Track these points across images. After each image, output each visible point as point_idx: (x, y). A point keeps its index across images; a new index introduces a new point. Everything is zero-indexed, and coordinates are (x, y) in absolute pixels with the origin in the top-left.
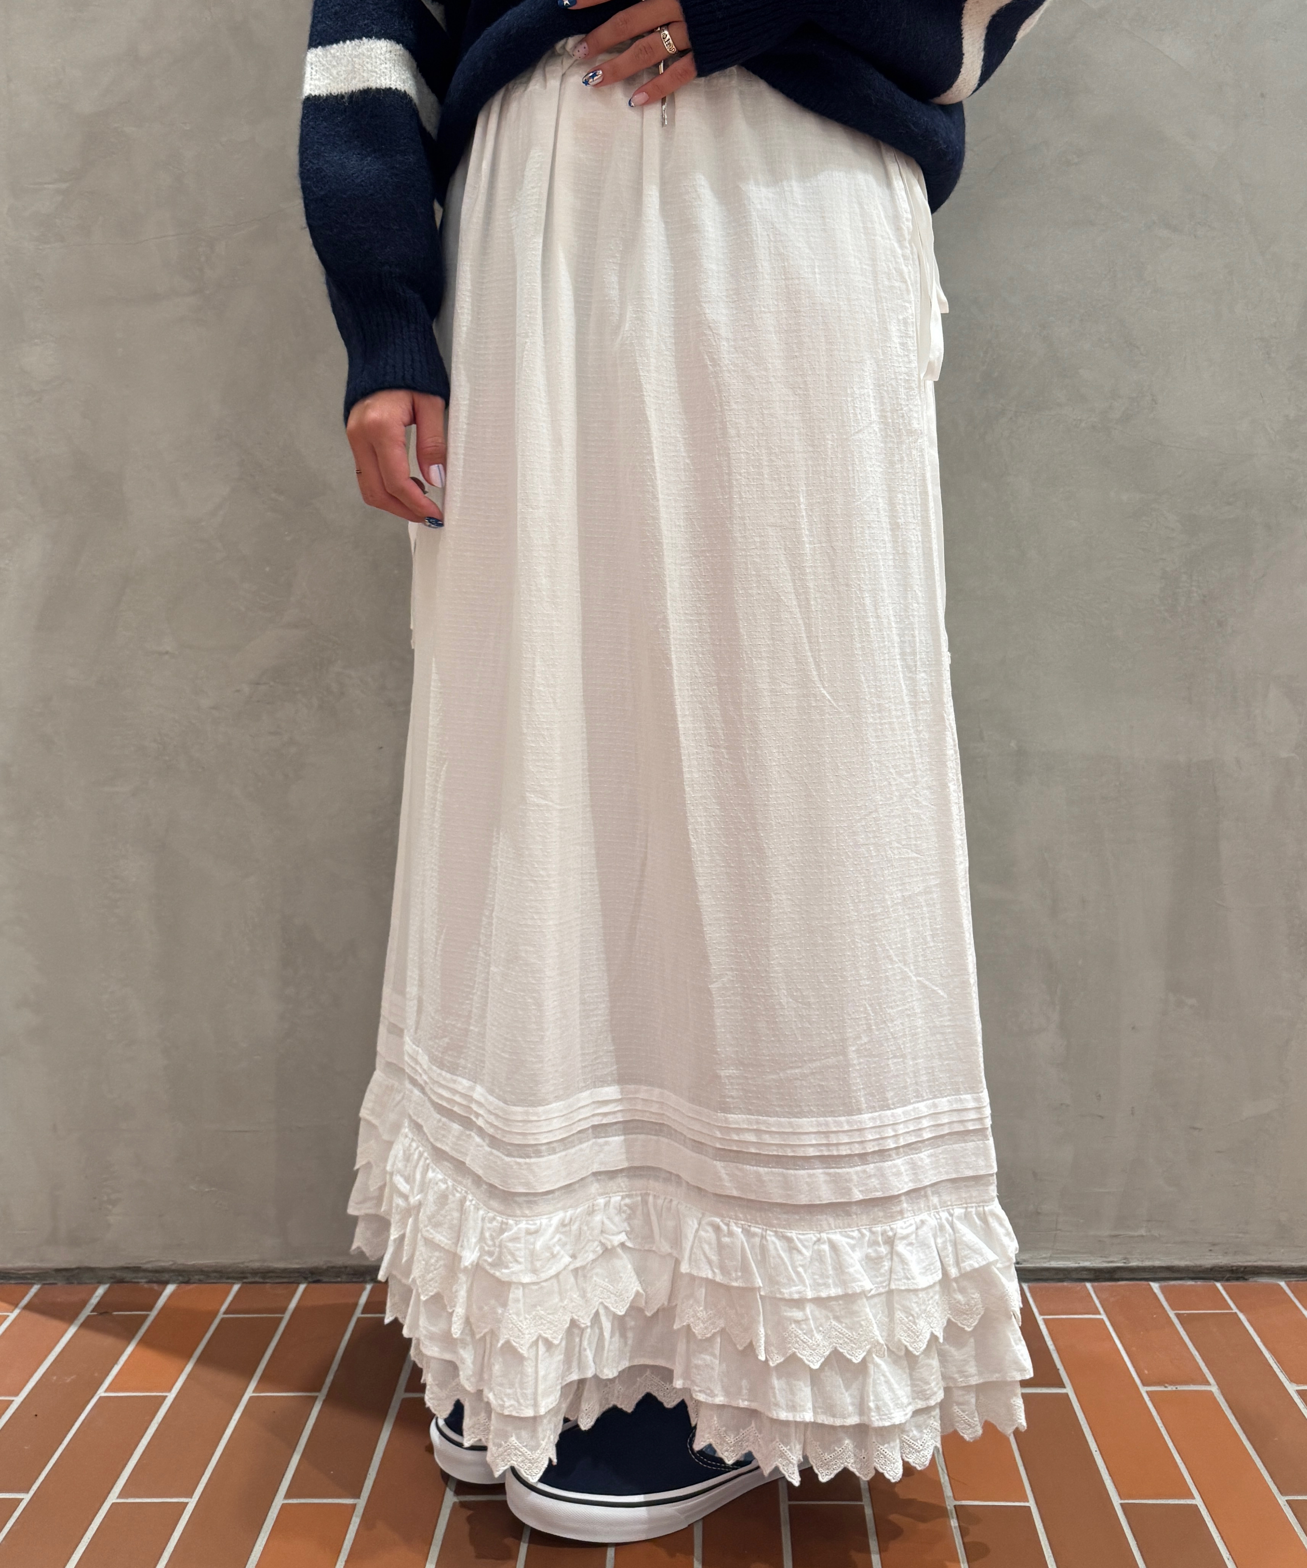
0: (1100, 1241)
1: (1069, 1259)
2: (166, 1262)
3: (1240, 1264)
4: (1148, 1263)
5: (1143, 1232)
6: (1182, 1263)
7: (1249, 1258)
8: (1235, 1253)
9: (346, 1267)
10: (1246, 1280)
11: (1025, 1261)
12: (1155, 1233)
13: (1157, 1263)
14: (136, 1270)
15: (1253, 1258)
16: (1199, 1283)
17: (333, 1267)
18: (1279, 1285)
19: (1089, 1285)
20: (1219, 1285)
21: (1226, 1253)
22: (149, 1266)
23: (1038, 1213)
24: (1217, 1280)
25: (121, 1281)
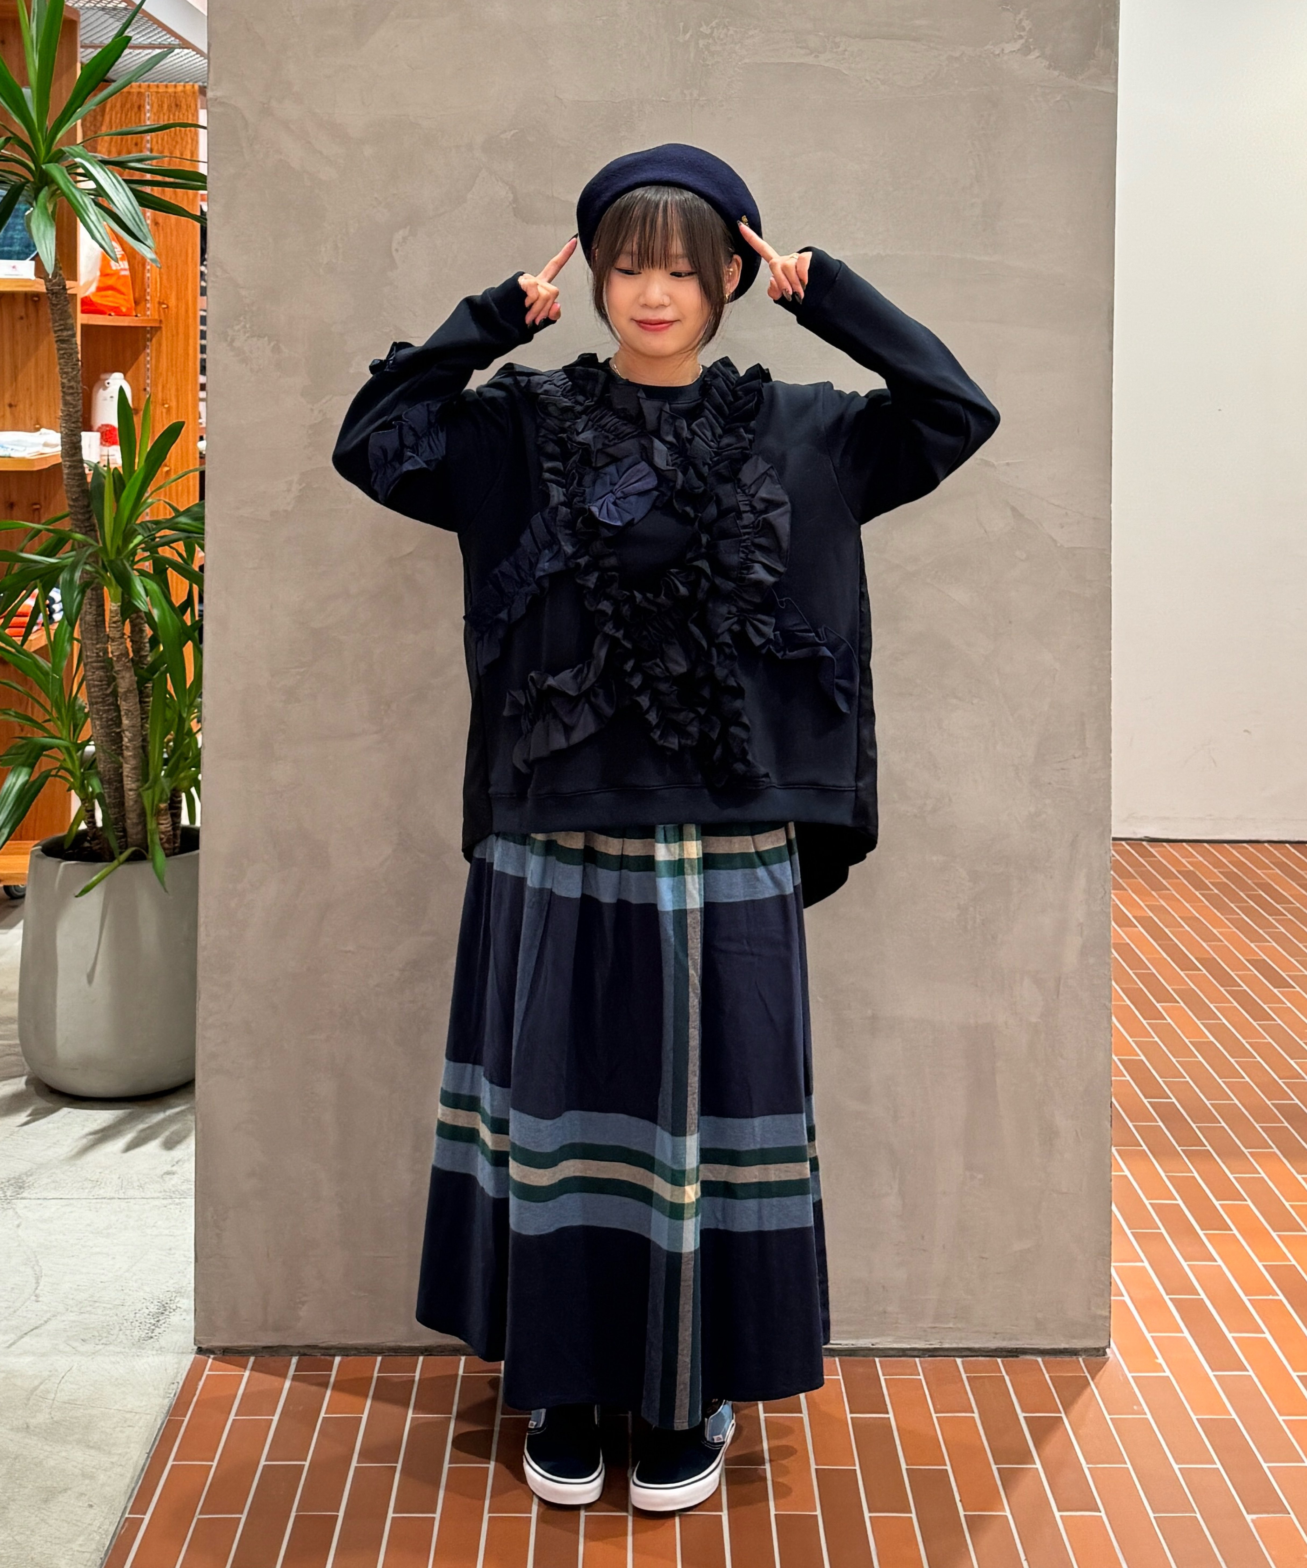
0: (925, 1331)
1: (904, 1342)
2: (334, 1342)
3: (1013, 1346)
4: (954, 1346)
5: (951, 1325)
6: (977, 1346)
7: (1018, 1342)
8: (1010, 1339)
9: (448, 1345)
10: (1017, 1357)
11: (877, 1343)
12: (959, 1326)
13: (961, 1346)
14: (315, 1347)
15: (1021, 1343)
16: (988, 1359)
17: (440, 1346)
18: (1037, 1361)
19: (917, 1360)
20: (999, 1360)
21: (1004, 1340)
22: (324, 1345)
23: (885, 1312)
24: (999, 1357)
25: (305, 1355)
